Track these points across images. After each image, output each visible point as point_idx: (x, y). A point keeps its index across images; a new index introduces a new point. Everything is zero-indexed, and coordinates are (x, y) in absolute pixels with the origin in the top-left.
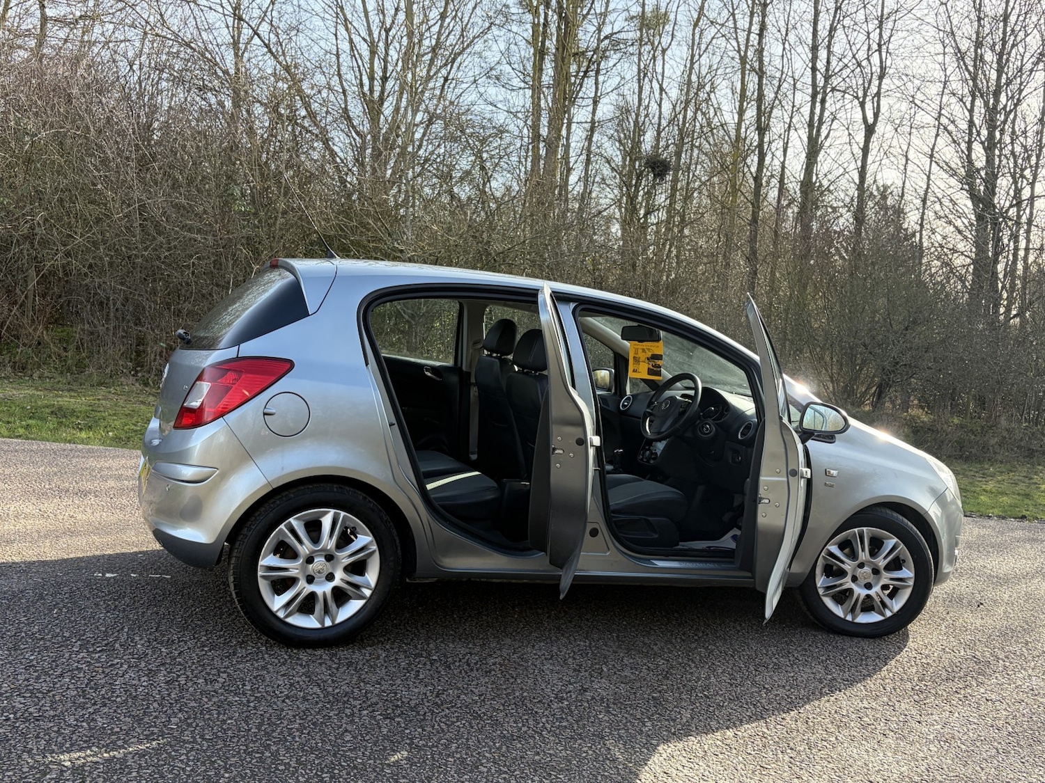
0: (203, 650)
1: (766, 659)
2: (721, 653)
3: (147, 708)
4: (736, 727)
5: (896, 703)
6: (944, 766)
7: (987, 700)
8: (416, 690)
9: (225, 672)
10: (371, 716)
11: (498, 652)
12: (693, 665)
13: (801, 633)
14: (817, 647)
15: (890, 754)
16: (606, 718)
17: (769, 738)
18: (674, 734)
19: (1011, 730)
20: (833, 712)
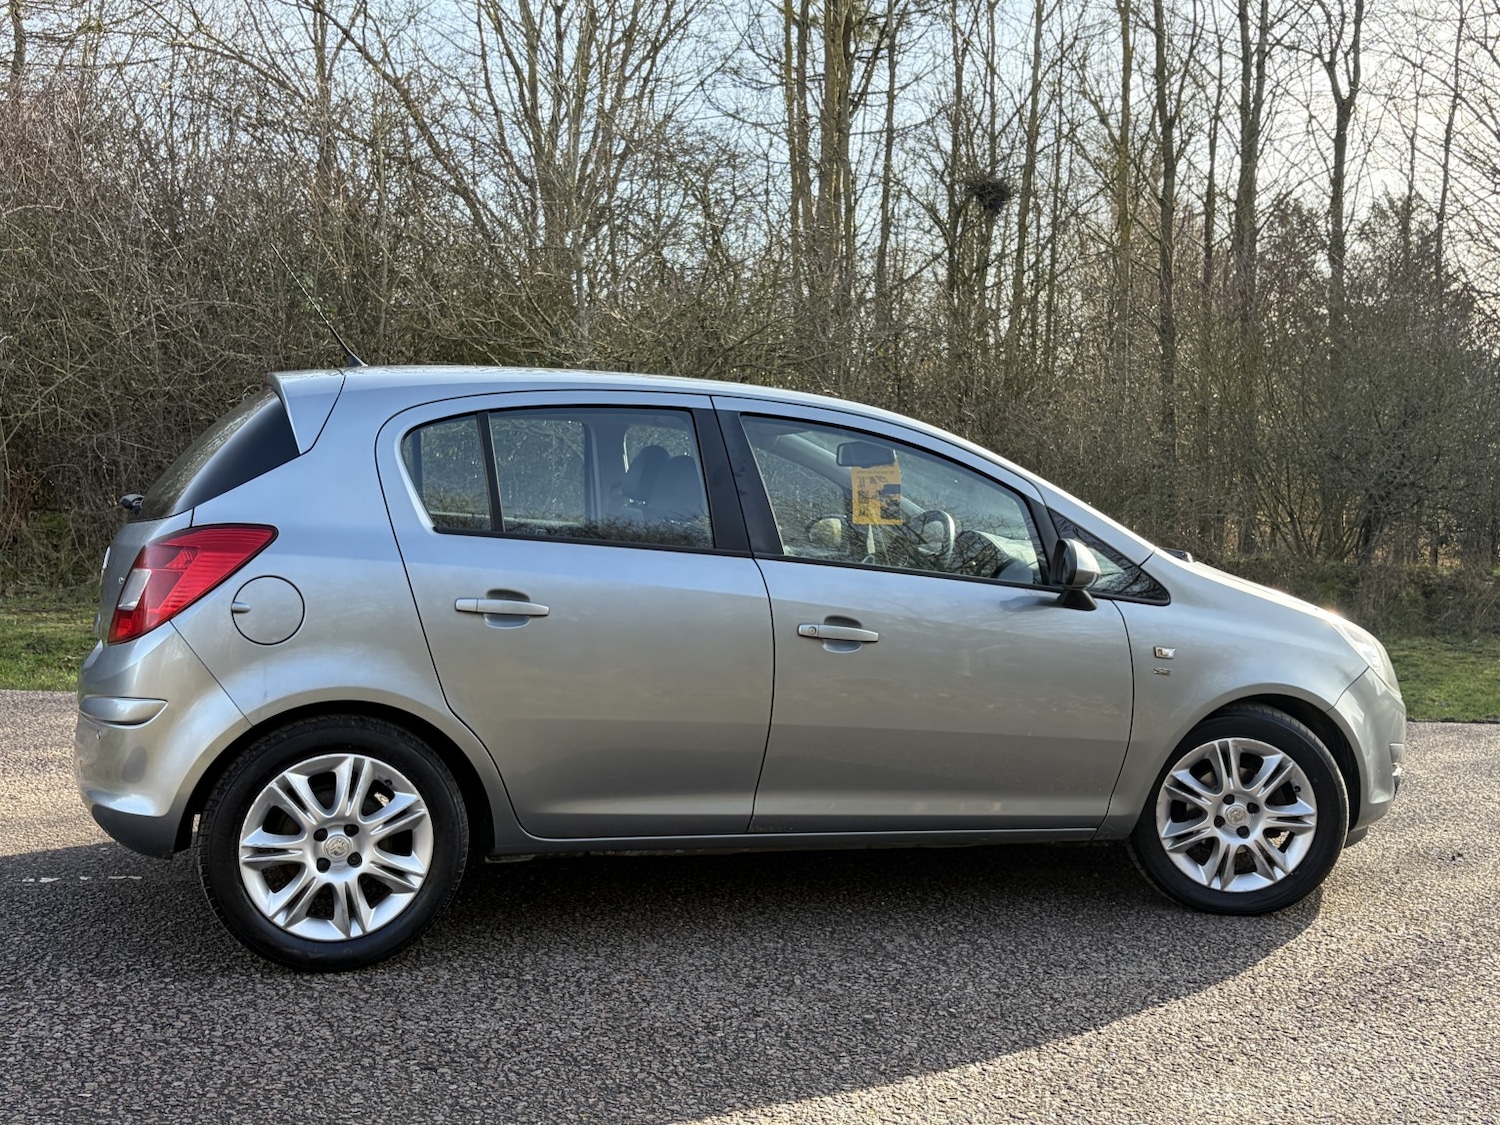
0: (162, 982)
1: (1068, 956)
2: (995, 948)
3: (53, 1070)
4: (987, 1059)
5: (1266, 1012)
6: (1315, 1103)
7: (1420, 1001)
8: (483, 1027)
9: (188, 1012)
10: (402, 1067)
11: (632, 965)
12: (943, 969)
13: (1138, 913)
14: (1159, 934)
15: (1229, 1089)
16: (779, 1054)
17: (1037, 1073)
18: (883, 1073)
19: (1445, 1043)
20: (1156, 1030)
